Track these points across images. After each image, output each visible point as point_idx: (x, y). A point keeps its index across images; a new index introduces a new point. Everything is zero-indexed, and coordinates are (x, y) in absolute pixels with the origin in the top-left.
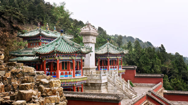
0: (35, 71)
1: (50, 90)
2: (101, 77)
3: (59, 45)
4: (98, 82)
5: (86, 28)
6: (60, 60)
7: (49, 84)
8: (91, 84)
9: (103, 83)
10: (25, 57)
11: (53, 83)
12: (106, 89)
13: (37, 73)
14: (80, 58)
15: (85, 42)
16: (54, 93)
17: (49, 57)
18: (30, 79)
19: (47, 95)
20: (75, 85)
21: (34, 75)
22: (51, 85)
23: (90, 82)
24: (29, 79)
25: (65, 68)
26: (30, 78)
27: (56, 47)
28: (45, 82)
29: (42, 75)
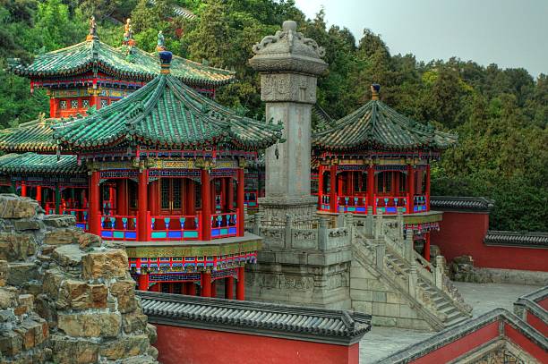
0: (39, 212)
1: (84, 288)
2: (321, 242)
3: (150, 114)
4: (312, 260)
5: (274, 41)
6: (151, 172)
7: (80, 264)
8: (283, 265)
9: (331, 266)
10: (30, 155)
11: (96, 263)
12: (344, 290)
13: (46, 222)
14: (235, 163)
15: (270, 98)
16: (99, 301)
17: (108, 159)
18: (19, 246)
19: (70, 306)
20: (208, 271)
21: (34, 230)
22: (89, 270)
23: (279, 258)
24: (15, 245)
25: (171, 204)
26: (20, 239)
27: (134, 121)
28: (68, 259)
29: (64, 230)
